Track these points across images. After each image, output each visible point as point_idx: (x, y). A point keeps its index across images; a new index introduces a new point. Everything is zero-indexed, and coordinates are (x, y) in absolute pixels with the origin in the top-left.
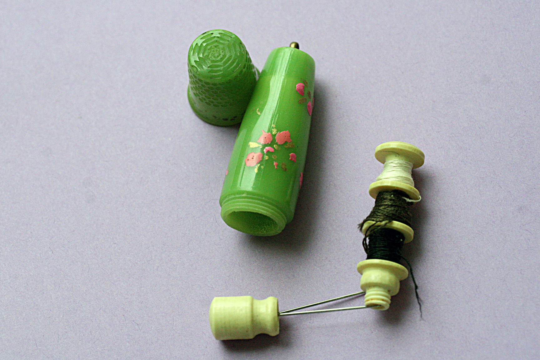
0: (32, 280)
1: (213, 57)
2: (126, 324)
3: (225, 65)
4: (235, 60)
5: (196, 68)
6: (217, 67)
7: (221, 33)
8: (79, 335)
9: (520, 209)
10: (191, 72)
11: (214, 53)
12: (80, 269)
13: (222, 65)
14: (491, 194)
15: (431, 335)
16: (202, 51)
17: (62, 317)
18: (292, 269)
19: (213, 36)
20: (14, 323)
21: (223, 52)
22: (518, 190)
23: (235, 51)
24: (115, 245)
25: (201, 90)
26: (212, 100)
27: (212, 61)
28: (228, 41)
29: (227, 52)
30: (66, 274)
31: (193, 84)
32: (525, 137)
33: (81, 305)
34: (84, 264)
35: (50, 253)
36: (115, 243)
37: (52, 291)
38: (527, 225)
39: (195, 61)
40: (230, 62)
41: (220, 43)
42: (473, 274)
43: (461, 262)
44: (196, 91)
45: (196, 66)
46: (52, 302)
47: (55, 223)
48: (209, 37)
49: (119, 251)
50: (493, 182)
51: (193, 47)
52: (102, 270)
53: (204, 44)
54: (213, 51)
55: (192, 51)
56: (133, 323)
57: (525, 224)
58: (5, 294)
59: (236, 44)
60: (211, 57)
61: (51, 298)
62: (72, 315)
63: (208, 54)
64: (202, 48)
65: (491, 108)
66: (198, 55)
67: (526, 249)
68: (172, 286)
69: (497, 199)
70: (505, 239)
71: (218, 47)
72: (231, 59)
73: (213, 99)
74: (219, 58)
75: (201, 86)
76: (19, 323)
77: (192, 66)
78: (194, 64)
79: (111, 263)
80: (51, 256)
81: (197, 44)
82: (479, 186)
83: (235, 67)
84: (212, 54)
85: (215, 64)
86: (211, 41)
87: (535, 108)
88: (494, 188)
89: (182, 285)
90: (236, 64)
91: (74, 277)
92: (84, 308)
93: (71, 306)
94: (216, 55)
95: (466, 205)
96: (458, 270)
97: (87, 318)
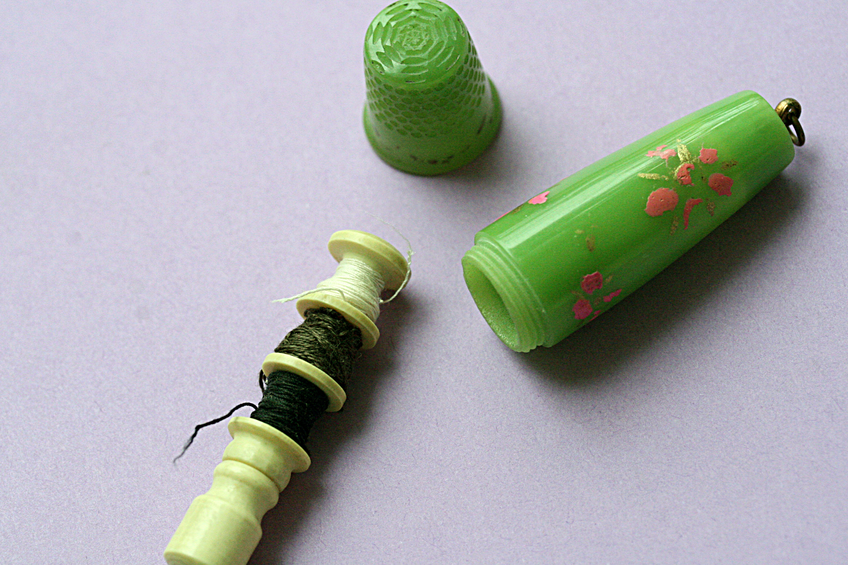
0: (65, 460)
1: (409, 45)
3: (431, 58)
4: (449, 48)
5: (380, 65)
6: (419, 62)
7: (422, 3)
8: (151, 554)
10: (370, 72)
11: (411, 38)
12: (151, 438)
13: (427, 58)
16: (389, 35)
17: (120, 524)
18: (533, 428)
19: (408, 8)
20: (33, 536)
21: (426, 35)
23: (449, 33)
24: (213, 395)
25: (389, 106)
26: (408, 123)
27: (409, 52)
28: (436, 16)
29: (435, 36)
30: (125, 448)
31: (374, 97)
33: (154, 502)
34: (158, 429)
35: (97, 411)
36: (213, 391)
37: (101, 478)
39: (377, 53)
40: (439, 53)
41: (421, 20)
43: (838, 409)
44: (379, 109)
45: (379, 62)
46: (100, 497)
47: (105, 357)
48: (400, 11)
49: (219, 404)
51: (374, 29)
53: (393, 24)
54: (410, 35)
55: (372, 37)
58: (17, 484)
59: (450, 22)
60: (405, 45)
61: (100, 490)
62: (137, 520)
63: (401, 39)
64: (390, 30)
66: (382, 42)
71: (418, 27)
72: (442, 46)
73: (410, 122)
74: (420, 47)
75: (389, 98)
76: (42, 535)
77: (373, 62)
78: (375, 58)
80: (99, 416)
81: (379, 24)
83: (450, 62)
84: (408, 39)
85: (413, 56)
86: (405, 18)
90: (452, 56)
91: (140, 453)
92: (159, 507)
93: (136, 503)
94: (415, 41)
95: (842, 307)
96: (833, 421)
97: (165, 525)
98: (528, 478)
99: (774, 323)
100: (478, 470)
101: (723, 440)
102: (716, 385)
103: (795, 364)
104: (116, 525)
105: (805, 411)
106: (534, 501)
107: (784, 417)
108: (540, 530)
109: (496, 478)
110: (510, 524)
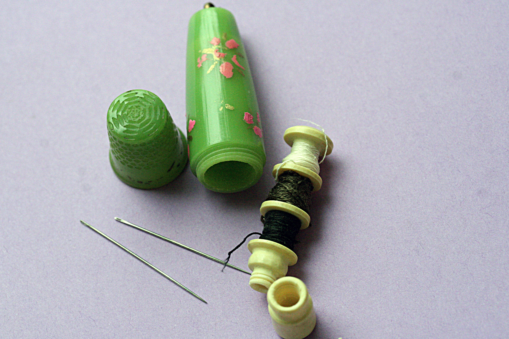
1: (131, 117)
2: (83, 321)
3: (141, 128)
8: (35, 332)
9: (480, 192)
11: (133, 113)
12: (35, 267)
14: (450, 178)
15: (393, 322)
17: (17, 316)
21: (142, 113)
22: (478, 173)
25: (122, 153)
30: (21, 273)
32: (483, 120)
33: (37, 303)
34: (39, 262)
35: (5, 252)
36: (70, 240)
37: (7, 289)
38: (487, 209)
39: (113, 118)
40: (147, 125)
42: (433, 259)
43: (422, 248)
47: (10, 222)
48: (132, 96)
49: (73, 247)
50: (451, 167)
51: (115, 104)
52: (57, 267)
53: (126, 103)
54: (133, 111)
56: (89, 319)
57: (484, 207)
61: (6, 297)
62: (27, 313)
64: (124, 106)
65: (448, 93)
66: (117, 112)
67: (487, 232)
68: (128, 281)
69: (456, 184)
70: (465, 223)
72: (149, 122)
74: (137, 119)
75: (122, 148)
79: (66, 260)
81: (118, 101)
82: (437, 171)
83: (151, 132)
84: (131, 114)
87: (492, 92)
88: (453, 173)
89: (139, 279)
90: (153, 128)
91: (29, 275)
92: (40, 306)
93: (27, 304)
94: (135, 115)
95: (424, 191)
96: (419, 255)
97: (43, 316)
98: (247, 288)
99: (386, 200)
100: (219, 284)
101: (357, 266)
102: (353, 235)
103: (397, 223)
104: (15, 316)
105: (403, 250)
106: (250, 301)
107: (391, 253)
108: (254, 318)
109: (229, 289)
110: (237, 314)
